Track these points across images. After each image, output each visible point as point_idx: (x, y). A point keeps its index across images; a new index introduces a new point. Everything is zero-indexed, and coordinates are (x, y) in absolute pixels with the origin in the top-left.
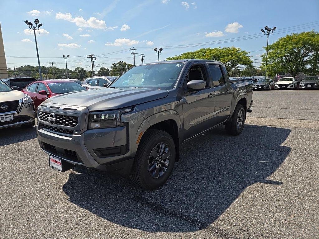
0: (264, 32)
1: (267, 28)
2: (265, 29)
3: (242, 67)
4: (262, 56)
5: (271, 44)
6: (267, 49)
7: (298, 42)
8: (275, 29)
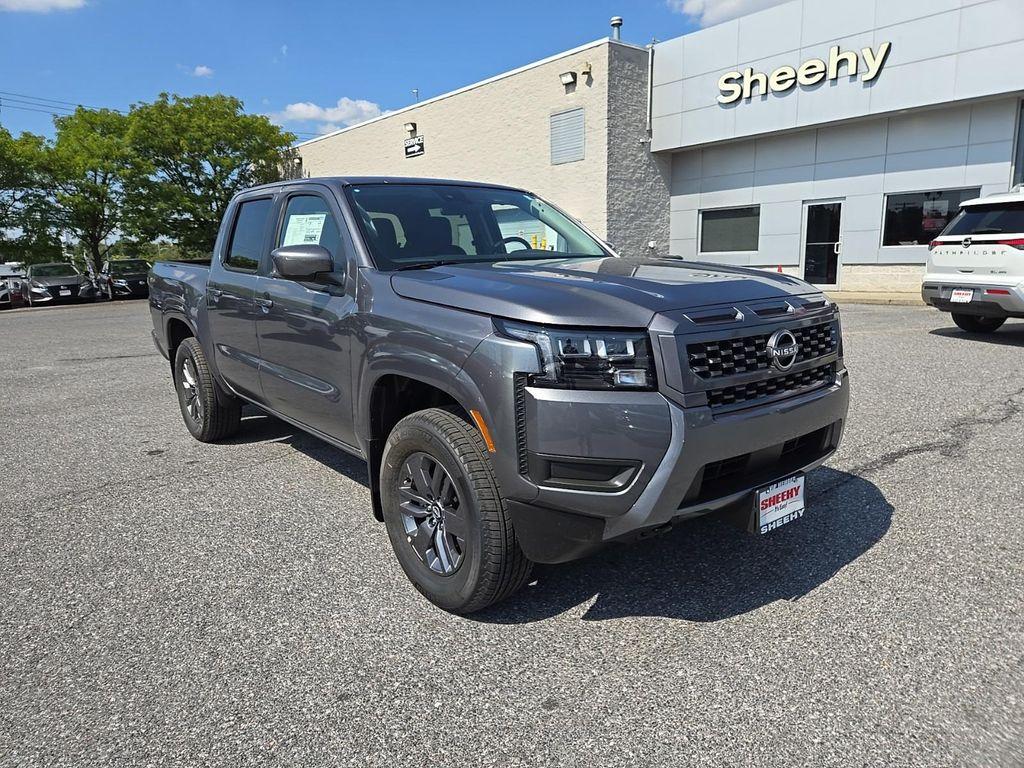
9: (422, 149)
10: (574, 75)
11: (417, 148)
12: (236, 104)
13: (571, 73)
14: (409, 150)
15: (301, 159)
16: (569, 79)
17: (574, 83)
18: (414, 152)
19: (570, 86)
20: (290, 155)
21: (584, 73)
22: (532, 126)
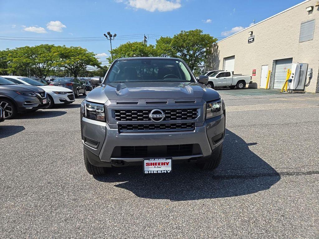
0: (106, 36)
1: (109, 33)
2: (108, 34)
3: (90, 68)
4: (107, 59)
5: (114, 48)
6: (112, 53)
7: (136, 50)
8: (115, 35)
9: (253, 40)
10: (312, 7)
11: (252, 40)
12: (201, 32)
13: (311, 7)
14: (249, 41)
15: (218, 46)
16: (310, 9)
17: (312, 10)
18: (251, 41)
19: (310, 12)
20: (215, 45)
21: (316, 6)
22: (293, 28)
